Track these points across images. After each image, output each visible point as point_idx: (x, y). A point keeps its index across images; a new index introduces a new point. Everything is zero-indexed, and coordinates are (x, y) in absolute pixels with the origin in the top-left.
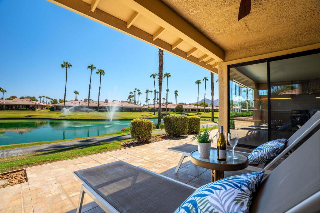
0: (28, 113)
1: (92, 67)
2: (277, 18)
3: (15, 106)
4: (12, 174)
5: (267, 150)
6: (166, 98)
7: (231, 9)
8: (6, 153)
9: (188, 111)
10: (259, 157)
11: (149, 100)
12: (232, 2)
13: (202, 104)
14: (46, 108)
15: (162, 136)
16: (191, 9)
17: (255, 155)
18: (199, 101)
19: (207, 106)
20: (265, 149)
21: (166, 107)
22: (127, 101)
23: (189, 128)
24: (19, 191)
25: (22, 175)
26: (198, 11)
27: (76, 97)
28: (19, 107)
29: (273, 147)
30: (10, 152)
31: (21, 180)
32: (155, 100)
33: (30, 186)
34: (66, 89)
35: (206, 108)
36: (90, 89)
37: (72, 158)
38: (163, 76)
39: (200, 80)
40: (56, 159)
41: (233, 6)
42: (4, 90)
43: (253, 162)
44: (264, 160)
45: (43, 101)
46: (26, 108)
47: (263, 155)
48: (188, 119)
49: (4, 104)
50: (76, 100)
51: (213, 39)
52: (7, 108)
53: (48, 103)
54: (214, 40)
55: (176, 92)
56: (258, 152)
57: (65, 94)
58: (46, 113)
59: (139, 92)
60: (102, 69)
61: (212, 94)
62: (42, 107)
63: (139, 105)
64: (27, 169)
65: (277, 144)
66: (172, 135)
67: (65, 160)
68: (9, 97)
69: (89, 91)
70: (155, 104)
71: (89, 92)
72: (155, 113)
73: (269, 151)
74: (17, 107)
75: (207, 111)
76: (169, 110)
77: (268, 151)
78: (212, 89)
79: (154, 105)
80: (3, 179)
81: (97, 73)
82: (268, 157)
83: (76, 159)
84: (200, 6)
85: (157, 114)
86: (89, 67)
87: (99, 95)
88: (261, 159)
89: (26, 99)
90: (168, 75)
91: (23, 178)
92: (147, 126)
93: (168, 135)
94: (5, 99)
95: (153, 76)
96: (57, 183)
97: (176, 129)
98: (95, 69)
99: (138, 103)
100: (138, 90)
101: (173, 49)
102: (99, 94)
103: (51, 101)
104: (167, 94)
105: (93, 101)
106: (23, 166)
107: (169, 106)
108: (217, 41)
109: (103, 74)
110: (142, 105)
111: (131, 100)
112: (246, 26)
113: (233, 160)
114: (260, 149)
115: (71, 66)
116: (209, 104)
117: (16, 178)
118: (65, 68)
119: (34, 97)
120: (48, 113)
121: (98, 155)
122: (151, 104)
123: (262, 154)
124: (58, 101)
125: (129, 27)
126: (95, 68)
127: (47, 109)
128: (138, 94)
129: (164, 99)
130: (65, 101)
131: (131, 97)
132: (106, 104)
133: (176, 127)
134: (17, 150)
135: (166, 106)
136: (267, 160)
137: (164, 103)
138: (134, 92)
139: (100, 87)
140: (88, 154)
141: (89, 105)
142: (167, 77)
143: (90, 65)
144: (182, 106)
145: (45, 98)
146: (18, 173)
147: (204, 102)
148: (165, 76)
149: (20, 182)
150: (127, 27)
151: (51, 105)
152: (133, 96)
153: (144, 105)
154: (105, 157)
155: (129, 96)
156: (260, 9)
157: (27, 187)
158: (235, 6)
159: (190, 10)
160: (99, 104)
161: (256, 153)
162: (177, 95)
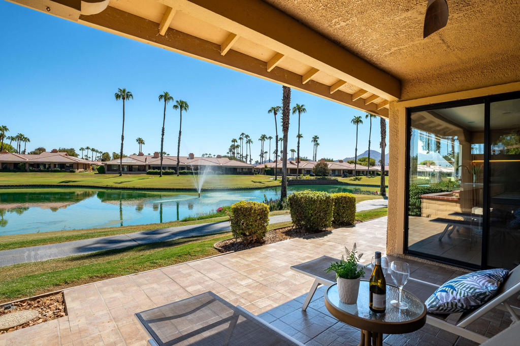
0: (63, 177)
1: (166, 97)
2: (505, 25)
3: (44, 164)
4: (45, 299)
5: (464, 293)
6: (296, 150)
7: (409, 15)
8: (33, 253)
9: (337, 173)
10: (448, 303)
11: (266, 152)
12: (413, 5)
13: (364, 160)
14: (91, 167)
15: (286, 229)
16: (335, 20)
17: (442, 297)
18: (357, 155)
19: (373, 164)
20: (459, 290)
21: (296, 167)
22: (227, 155)
23: (336, 214)
24: (56, 333)
25: (58, 302)
26: (348, 22)
27: (141, 148)
28: (50, 167)
29: (475, 290)
30: (39, 252)
31: (57, 311)
32: (277, 154)
33: (72, 324)
34: (123, 136)
35: (372, 168)
36: (163, 135)
37: (134, 272)
38: (291, 112)
39: (360, 117)
40: (108, 273)
41: (415, 10)
42: (26, 138)
43: (437, 310)
44: (457, 309)
45: (86, 156)
46: (61, 168)
47: (456, 301)
48: (333, 199)
49: (27, 162)
50: (141, 154)
51: (378, 63)
52: (31, 168)
53: (94, 159)
54: (380, 65)
55: (315, 139)
56: (446, 292)
57: (122, 144)
58: (91, 176)
59: (248, 138)
60: (184, 101)
61: (383, 145)
62: (86, 166)
63: (248, 162)
64: (65, 291)
65: (483, 284)
66: (303, 228)
67: (122, 275)
68: (33, 150)
69: (162, 139)
70: (276, 161)
71: (162, 141)
72: (276, 177)
73: (468, 295)
74: (47, 166)
75: (373, 173)
76: (303, 172)
77: (466, 294)
78: (382, 136)
79: (274, 162)
80: (32, 309)
81: (175, 107)
82: (465, 306)
83: (140, 274)
84: (352, 14)
85: (280, 178)
86: (161, 96)
87: (179, 146)
88: (452, 306)
89: (61, 153)
90: (300, 109)
91: (60, 308)
92: (258, 215)
93: (296, 229)
94: (29, 154)
95: (273, 111)
96: (111, 320)
97: (312, 219)
98: (171, 100)
99: (246, 158)
100: (247, 136)
101: (304, 83)
102: (179, 143)
103: (99, 155)
104: (299, 143)
105: (168, 155)
106: (60, 285)
107: (302, 165)
108: (387, 66)
109: (185, 109)
110: (253, 162)
111: (234, 153)
112: (441, 41)
113: (400, 311)
114: (452, 287)
115: (131, 95)
116: (378, 160)
117: (50, 308)
118: (121, 99)
119: (72, 150)
120: (95, 177)
121: (175, 267)
122: (270, 160)
123: (454, 298)
124: (111, 155)
125: (224, 53)
126: (171, 98)
127: (93, 169)
128: (247, 142)
129: (293, 151)
130: (122, 156)
131: (234, 149)
132: (190, 160)
133: (310, 215)
134: (50, 248)
135: (297, 164)
136: (464, 309)
137: (292, 159)
138: (240, 138)
139: (180, 132)
140: (160, 266)
141: (161, 162)
142: (299, 112)
143: (164, 94)
144: (326, 165)
145: (89, 150)
146: (52, 298)
147: (368, 156)
148: (296, 110)
149: (57, 316)
150: (220, 54)
151: (100, 163)
152: (238, 146)
153: (257, 162)
154: (187, 271)
155: (231, 147)
156: (468, 12)
157: (67, 325)
158: (419, 11)
159: (333, 21)
160: (179, 162)
161: (444, 294)
162: (318, 144)
